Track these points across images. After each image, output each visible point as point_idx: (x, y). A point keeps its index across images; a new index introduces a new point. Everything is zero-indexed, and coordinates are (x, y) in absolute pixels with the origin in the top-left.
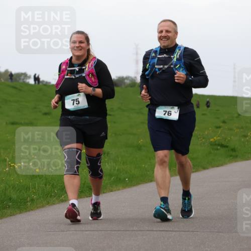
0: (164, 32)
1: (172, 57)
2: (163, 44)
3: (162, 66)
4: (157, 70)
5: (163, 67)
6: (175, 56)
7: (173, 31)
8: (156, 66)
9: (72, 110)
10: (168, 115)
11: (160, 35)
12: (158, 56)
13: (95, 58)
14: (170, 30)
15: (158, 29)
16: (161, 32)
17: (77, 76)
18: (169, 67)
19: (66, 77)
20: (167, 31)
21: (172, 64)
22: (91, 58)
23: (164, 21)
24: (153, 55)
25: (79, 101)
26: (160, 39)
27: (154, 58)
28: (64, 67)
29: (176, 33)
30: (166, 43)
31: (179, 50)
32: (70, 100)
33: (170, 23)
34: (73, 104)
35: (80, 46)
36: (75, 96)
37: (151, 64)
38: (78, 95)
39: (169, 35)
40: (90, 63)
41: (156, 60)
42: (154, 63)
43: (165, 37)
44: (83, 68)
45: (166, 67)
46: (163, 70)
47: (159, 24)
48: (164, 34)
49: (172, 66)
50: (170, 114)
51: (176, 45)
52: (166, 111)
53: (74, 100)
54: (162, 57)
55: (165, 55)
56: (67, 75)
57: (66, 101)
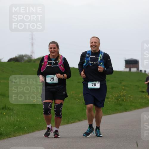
0: (94, 43)
1: (98, 58)
2: (93, 49)
3: (92, 62)
4: (90, 64)
5: (94, 63)
6: (100, 58)
7: (98, 43)
8: (90, 62)
9: (50, 83)
10: (94, 85)
11: (91, 44)
12: (90, 57)
13: (62, 56)
14: (96, 42)
15: (90, 41)
16: (92, 43)
17: (54, 66)
18: (97, 63)
19: (47, 65)
20: (95, 42)
21: (98, 62)
22: (60, 56)
23: (94, 37)
24: (88, 55)
25: (54, 79)
26: (91, 46)
27: (88, 57)
28: (46, 60)
29: (99, 44)
30: (95, 49)
31: (102, 55)
32: (49, 78)
33: (96, 38)
34: (51, 80)
35: (54, 50)
36: (52, 76)
37: (87, 60)
38: (54, 76)
39: (96, 44)
40: (60, 59)
41: (89, 59)
42: (89, 60)
43: (94, 45)
44: (57, 61)
45: (95, 63)
46: (93, 65)
47: (91, 39)
48: (93, 44)
49: (98, 63)
50: (95, 85)
51: (100, 51)
52: (93, 84)
53: (51, 78)
54: (93, 57)
55: (94, 57)
56: (48, 65)
57: (47, 78)
